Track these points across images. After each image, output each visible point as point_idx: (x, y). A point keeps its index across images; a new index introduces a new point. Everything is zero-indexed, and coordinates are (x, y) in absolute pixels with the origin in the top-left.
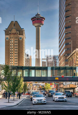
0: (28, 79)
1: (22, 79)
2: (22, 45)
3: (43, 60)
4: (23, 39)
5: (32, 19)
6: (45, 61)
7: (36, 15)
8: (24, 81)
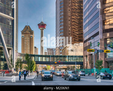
0: (38, 62)
1: (35, 63)
2: (33, 41)
3: (45, 51)
4: (33, 37)
5: (38, 25)
6: (47, 51)
7: (41, 23)
8: (36, 64)
